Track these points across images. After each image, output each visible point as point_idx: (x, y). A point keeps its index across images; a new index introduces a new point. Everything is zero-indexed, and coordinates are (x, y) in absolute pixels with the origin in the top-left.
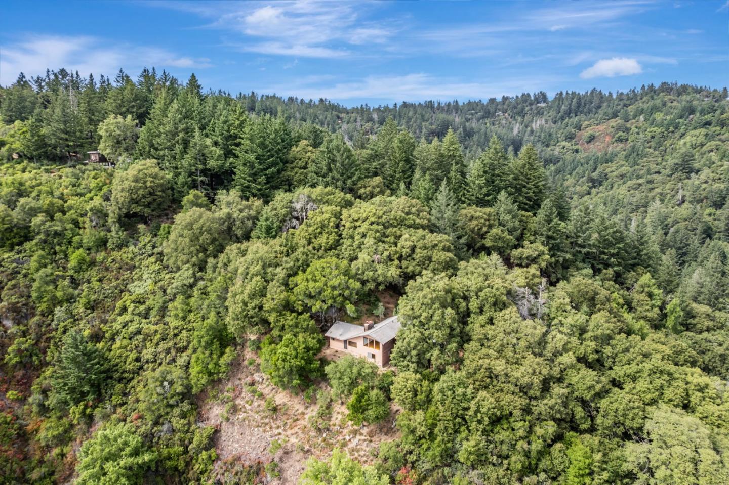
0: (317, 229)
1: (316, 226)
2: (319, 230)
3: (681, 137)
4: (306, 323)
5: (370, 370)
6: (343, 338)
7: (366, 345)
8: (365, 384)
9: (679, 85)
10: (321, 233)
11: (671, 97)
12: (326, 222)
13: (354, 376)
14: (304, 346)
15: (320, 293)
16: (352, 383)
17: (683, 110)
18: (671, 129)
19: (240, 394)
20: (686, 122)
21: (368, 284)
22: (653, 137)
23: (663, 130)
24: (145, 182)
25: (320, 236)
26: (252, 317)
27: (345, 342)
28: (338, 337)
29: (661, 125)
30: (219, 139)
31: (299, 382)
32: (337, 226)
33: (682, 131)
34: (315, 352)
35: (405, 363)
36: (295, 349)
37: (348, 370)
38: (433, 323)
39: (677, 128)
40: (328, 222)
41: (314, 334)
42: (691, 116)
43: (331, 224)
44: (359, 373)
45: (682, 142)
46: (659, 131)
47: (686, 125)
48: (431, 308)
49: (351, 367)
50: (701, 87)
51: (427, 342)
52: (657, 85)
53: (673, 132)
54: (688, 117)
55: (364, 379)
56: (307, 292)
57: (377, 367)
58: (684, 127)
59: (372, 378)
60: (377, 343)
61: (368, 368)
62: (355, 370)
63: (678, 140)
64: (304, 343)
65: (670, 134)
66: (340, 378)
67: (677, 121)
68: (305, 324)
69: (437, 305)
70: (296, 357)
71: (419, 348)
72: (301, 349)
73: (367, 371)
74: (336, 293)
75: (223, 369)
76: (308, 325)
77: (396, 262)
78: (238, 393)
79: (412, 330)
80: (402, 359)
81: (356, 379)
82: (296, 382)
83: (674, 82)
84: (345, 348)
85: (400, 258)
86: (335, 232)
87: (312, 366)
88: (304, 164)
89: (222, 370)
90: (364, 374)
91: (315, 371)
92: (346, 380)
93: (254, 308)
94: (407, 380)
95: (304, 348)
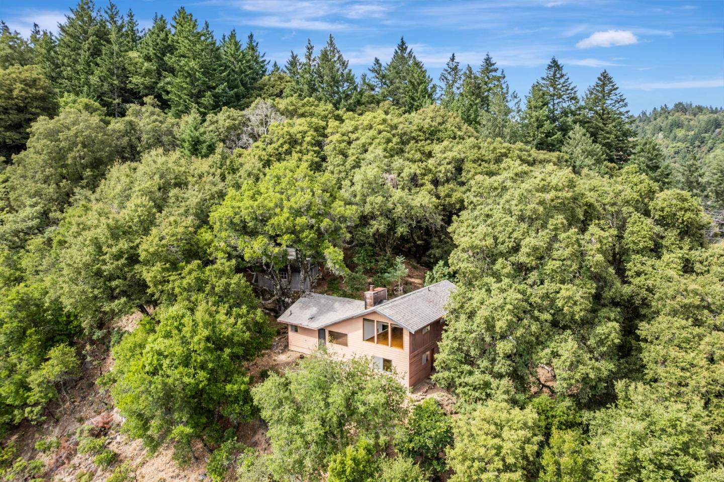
0: (282, 146)
1: (281, 141)
2: (286, 147)
3: (709, 151)
4: (224, 280)
5: (381, 398)
6: (316, 325)
7: (371, 339)
8: (365, 440)
9: (694, 106)
10: (288, 153)
11: (687, 116)
12: (299, 136)
13: (332, 415)
14: (206, 333)
15: (264, 221)
16: (328, 434)
17: (707, 124)
18: (697, 143)
19: (69, 457)
20: (713, 136)
21: (373, 222)
22: (677, 153)
23: (688, 145)
24: (11, 91)
25: (288, 157)
26: (111, 278)
27: (321, 332)
28: (305, 323)
29: (684, 140)
30: (151, 52)
31: (188, 430)
32: (320, 144)
33: (709, 145)
34: (240, 351)
35: (477, 378)
36: (184, 342)
37: (318, 396)
38: (551, 265)
39: (703, 142)
40: (303, 137)
41: (238, 305)
42: (718, 130)
43: (308, 139)
44: (348, 406)
45: (712, 155)
46: (684, 145)
47: (713, 139)
48: (544, 226)
49: (323, 387)
50: (716, 108)
51: (537, 319)
52: (671, 106)
53: (699, 147)
54: (714, 131)
55: (364, 423)
56: (236, 220)
57: (399, 390)
58: (711, 141)
59: (386, 422)
60: (397, 332)
61: (374, 391)
62: (337, 396)
63: (706, 154)
64: (207, 325)
65: (696, 149)
66: (293, 421)
67: (703, 135)
68: (220, 284)
69: (559, 219)
70: (186, 362)
71: (519, 332)
72: (198, 342)
73: (372, 399)
74: (302, 220)
75: (35, 395)
76: (228, 284)
77: (429, 186)
78: (64, 453)
79: (495, 286)
80: (467, 368)
81: (340, 424)
82: (182, 430)
83: (689, 103)
84: (322, 347)
85: (436, 182)
86: (315, 152)
87: (229, 387)
88: (278, 91)
89: (31, 400)
90: (362, 409)
91: (236, 400)
92: (311, 426)
93: (118, 257)
94: (500, 426)
95: (208, 339)
